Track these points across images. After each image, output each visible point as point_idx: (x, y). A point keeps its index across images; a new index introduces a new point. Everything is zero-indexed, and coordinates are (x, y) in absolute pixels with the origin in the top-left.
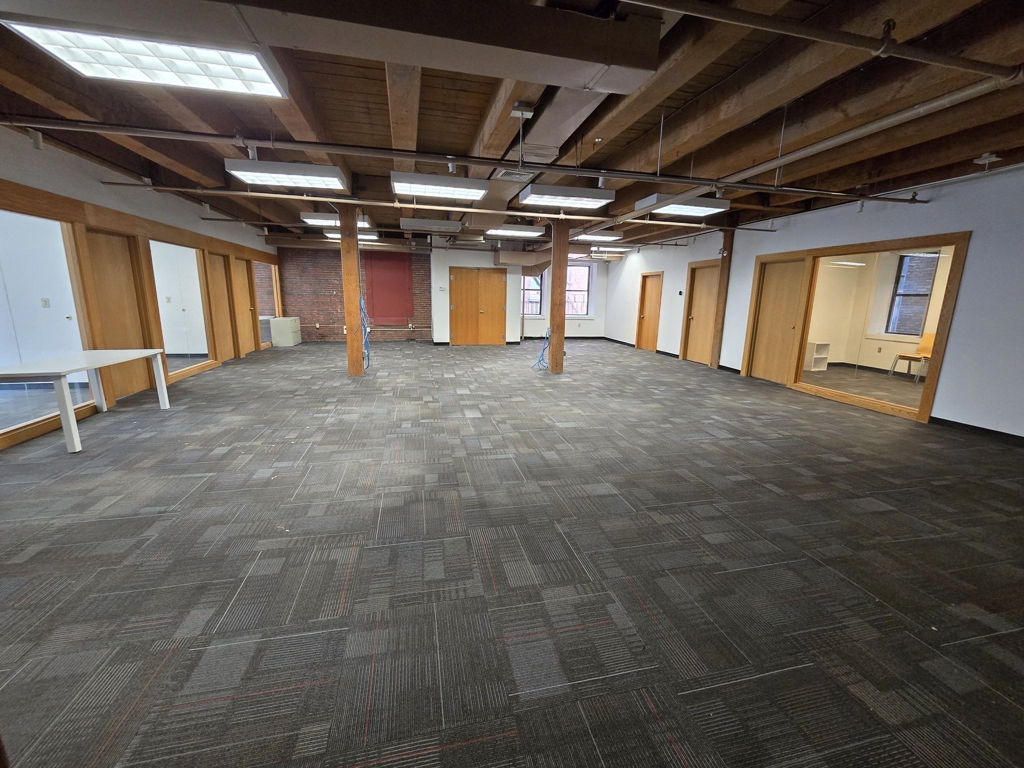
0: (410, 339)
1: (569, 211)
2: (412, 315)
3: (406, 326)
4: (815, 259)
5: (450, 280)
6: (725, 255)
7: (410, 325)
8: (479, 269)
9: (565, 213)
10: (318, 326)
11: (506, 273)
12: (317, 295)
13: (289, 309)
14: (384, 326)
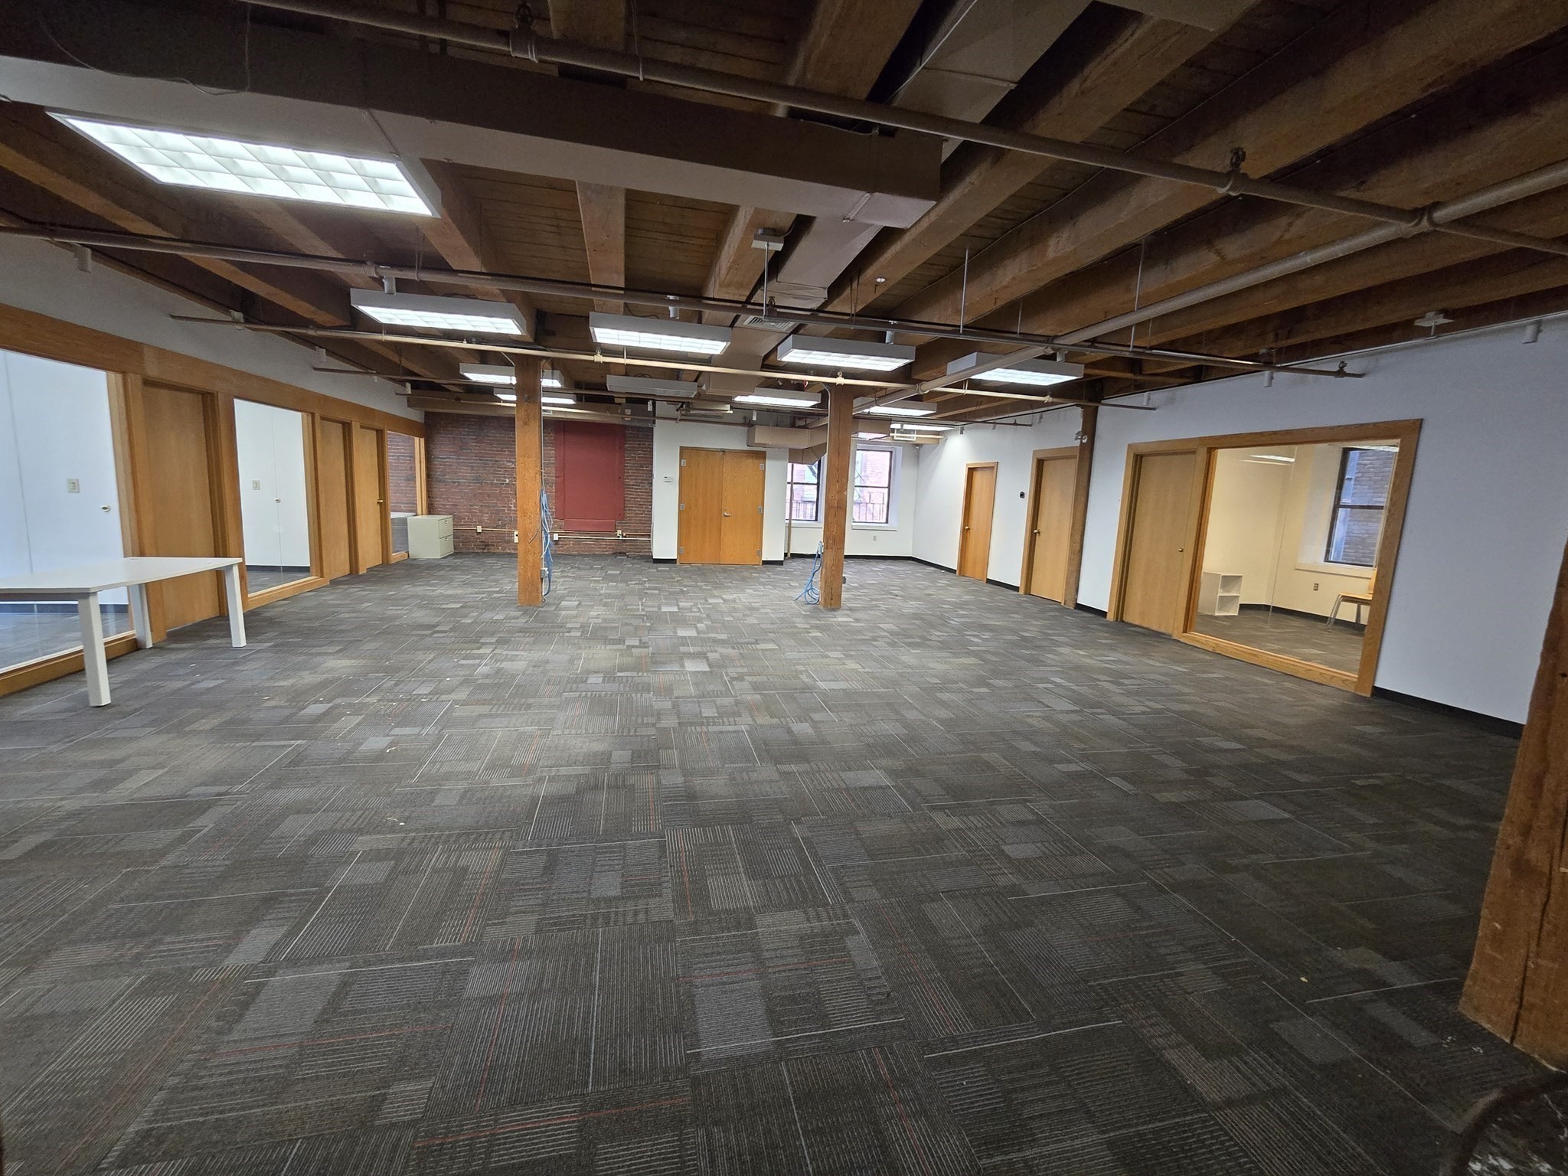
0: (619, 553)
1: (849, 374)
2: (622, 517)
3: (613, 533)
4: (1211, 451)
5: (681, 467)
6: (1084, 441)
7: (619, 532)
8: (723, 451)
9: (845, 376)
10: (479, 529)
11: (765, 458)
12: (481, 483)
13: (439, 502)
14: (580, 532)
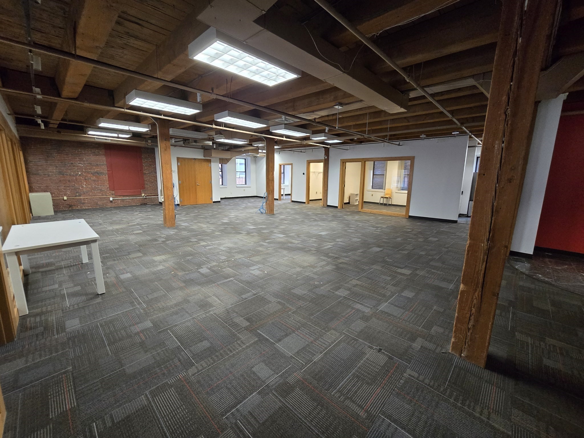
0: (144, 204)
2: (143, 188)
3: (140, 195)
5: (178, 166)
6: (326, 158)
7: (143, 195)
8: (195, 159)
10: (65, 198)
11: (211, 162)
12: (63, 175)
14: (124, 196)
